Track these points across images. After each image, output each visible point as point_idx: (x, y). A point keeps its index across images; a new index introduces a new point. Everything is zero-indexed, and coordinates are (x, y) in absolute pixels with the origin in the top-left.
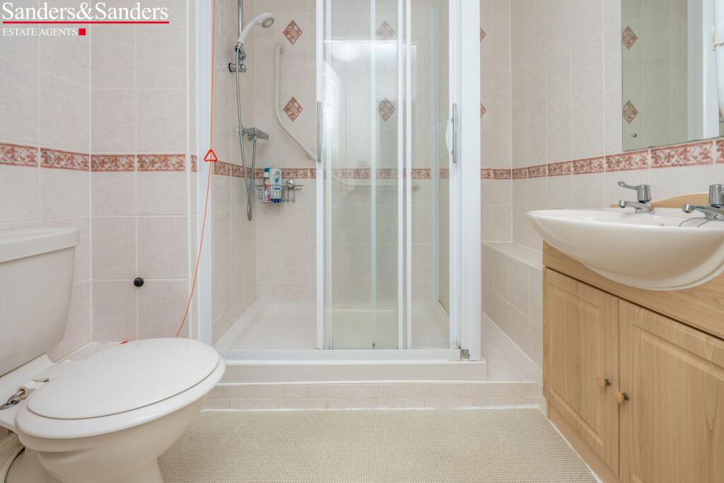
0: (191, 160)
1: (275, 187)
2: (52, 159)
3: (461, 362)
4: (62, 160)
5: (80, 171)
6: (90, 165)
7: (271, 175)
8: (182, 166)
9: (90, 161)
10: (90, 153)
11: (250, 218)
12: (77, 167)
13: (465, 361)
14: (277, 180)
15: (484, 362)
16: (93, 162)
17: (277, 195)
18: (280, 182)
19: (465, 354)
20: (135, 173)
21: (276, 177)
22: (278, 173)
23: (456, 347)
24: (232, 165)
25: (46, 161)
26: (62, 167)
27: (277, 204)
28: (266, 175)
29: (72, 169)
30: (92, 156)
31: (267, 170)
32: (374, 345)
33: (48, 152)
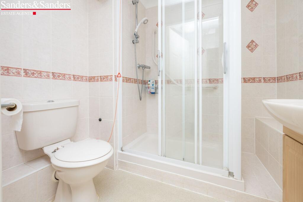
0: (115, 77)
1: (152, 88)
2: (76, 78)
3: (228, 178)
4: (79, 78)
5: (85, 82)
6: (88, 80)
7: (150, 83)
8: (112, 79)
9: (88, 79)
10: (88, 76)
11: (141, 99)
12: (84, 80)
13: (231, 178)
14: (153, 85)
15: (243, 181)
16: (89, 79)
17: (153, 91)
18: (154, 86)
19: (231, 174)
20: (99, 82)
21: (153, 84)
22: (153, 82)
23: (226, 169)
24: (134, 79)
25: (74, 79)
26: (79, 81)
27: (154, 94)
28: (149, 83)
29: (82, 81)
30: (89, 77)
31: (149, 81)
32: (184, 159)
33: (75, 76)
